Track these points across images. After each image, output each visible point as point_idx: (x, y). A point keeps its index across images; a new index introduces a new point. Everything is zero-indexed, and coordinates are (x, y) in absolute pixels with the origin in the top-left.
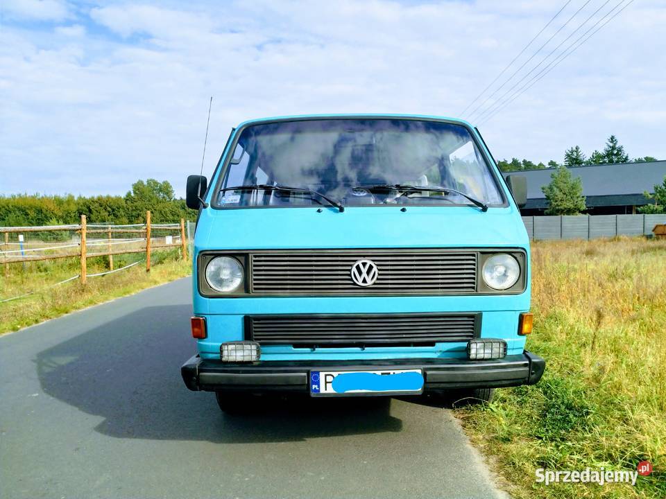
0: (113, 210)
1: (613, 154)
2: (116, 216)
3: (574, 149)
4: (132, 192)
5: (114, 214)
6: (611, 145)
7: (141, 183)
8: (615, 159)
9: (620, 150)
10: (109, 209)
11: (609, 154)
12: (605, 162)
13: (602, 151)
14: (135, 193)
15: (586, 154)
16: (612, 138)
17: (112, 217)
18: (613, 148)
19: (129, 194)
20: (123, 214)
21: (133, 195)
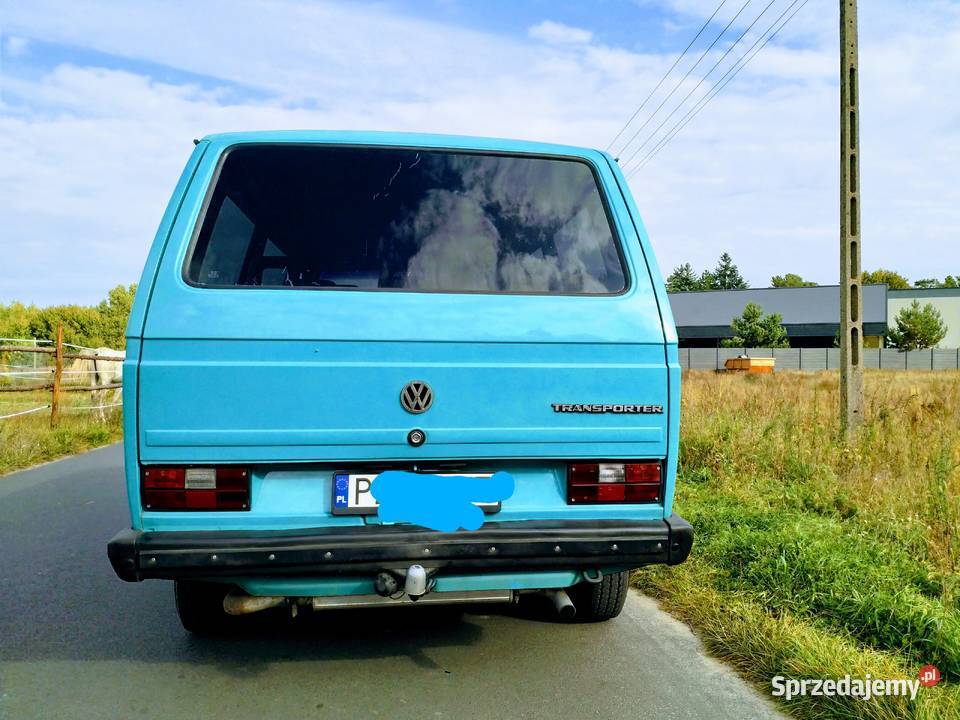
0: (82, 327)
1: (724, 276)
2: (88, 335)
3: (684, 266)
4: (108, 301)
5: (84, 332)
6: (724, 264)
7: (121, 289)
8: (727, 280)
9: (733, 271)
10: (76, 324)
11: (722, 275)
12: (716, 285)
13: (713, 271)
14: (112, 303)
15: (697, 274)
16: (725, 256)
17: (81, 335)
18: (726, 268)
19: (103, 304)
20: (97, 332)
21: (109, 305)
